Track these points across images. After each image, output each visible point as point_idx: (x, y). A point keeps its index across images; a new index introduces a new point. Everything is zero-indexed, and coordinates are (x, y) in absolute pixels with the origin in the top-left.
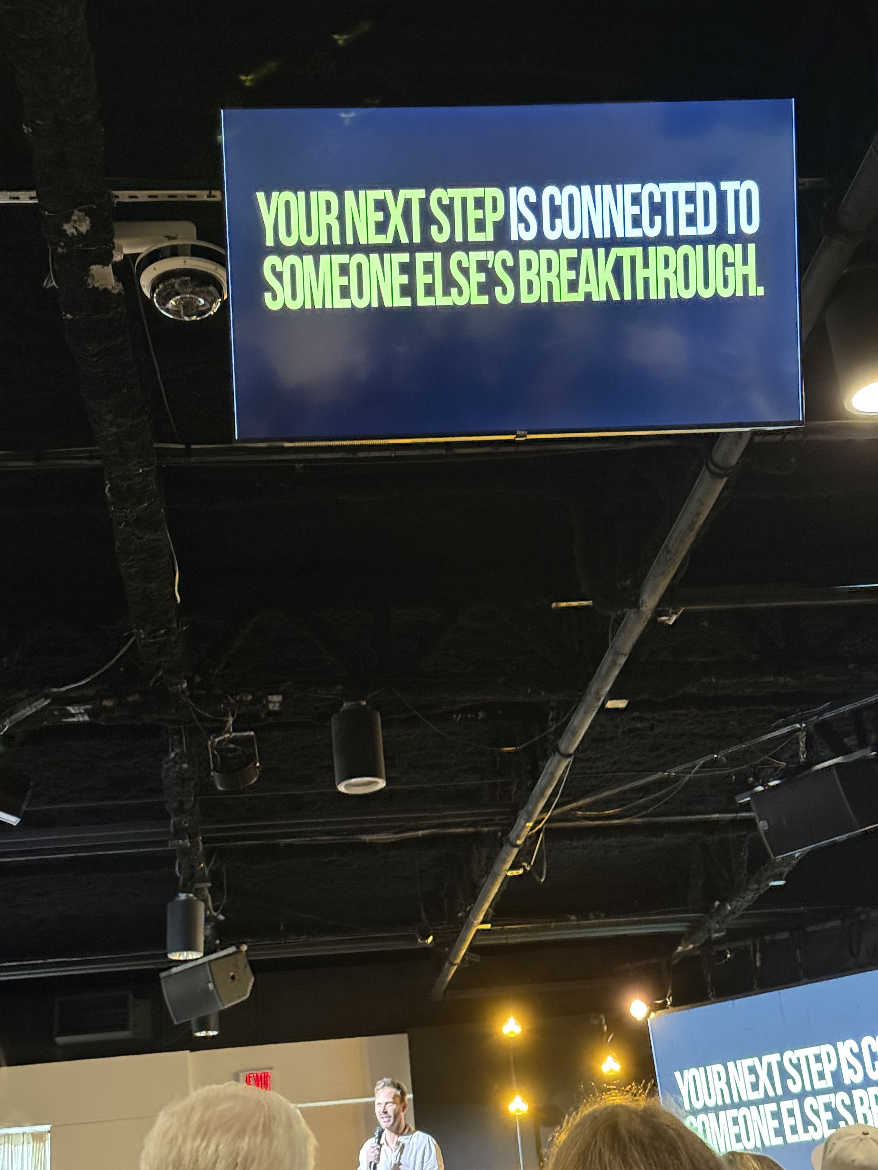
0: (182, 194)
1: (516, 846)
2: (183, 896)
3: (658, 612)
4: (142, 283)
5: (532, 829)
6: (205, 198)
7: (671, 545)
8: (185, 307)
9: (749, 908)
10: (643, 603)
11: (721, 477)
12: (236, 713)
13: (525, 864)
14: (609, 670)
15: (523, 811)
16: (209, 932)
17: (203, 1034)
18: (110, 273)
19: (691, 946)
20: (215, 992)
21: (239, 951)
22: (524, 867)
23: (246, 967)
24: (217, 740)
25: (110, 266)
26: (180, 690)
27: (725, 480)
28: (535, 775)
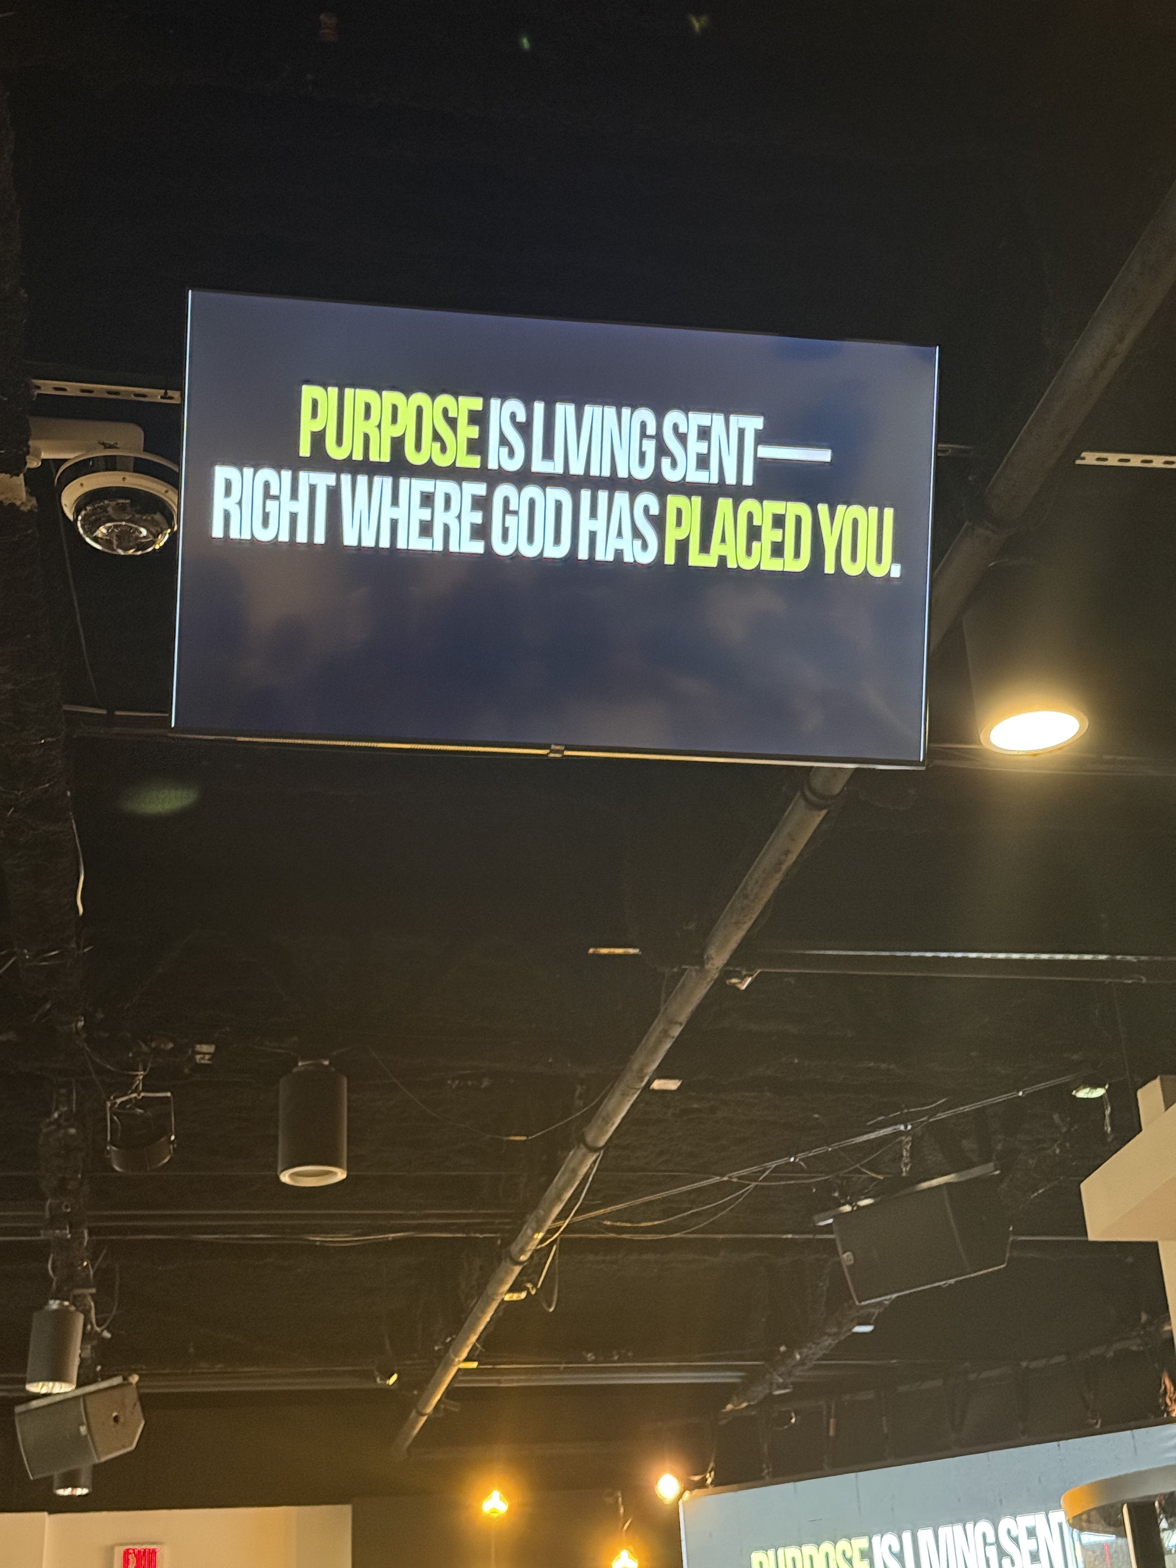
0: (127, 391)
1: (520, 1263)
2: (54, 1305)
3: (726, 973)
4: (64, 501)
5: (543, 1241)
6: (159, 400)
7: (749, 888)
8: (119, 537)
9: (825, 1357)
10: (708, 959)
11: (820, 808)
12: (150, 1065)
13: (529, 1285)
14: (659, 1042)
15: (532, 1216)
16: (88, 1353)
17: (67, 1492)
18: (21, 484)
19: (744, 1405)
20: (89, 1437)
21: (126, 1384)
22: (528, 1289)
23: (135, 1405)
24: (119, 1101)
25: (22, 476)
26: (74, 1029)
27: (824, 812)
28: (551, 1169)
